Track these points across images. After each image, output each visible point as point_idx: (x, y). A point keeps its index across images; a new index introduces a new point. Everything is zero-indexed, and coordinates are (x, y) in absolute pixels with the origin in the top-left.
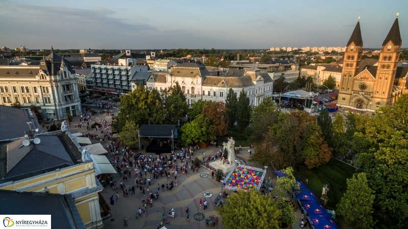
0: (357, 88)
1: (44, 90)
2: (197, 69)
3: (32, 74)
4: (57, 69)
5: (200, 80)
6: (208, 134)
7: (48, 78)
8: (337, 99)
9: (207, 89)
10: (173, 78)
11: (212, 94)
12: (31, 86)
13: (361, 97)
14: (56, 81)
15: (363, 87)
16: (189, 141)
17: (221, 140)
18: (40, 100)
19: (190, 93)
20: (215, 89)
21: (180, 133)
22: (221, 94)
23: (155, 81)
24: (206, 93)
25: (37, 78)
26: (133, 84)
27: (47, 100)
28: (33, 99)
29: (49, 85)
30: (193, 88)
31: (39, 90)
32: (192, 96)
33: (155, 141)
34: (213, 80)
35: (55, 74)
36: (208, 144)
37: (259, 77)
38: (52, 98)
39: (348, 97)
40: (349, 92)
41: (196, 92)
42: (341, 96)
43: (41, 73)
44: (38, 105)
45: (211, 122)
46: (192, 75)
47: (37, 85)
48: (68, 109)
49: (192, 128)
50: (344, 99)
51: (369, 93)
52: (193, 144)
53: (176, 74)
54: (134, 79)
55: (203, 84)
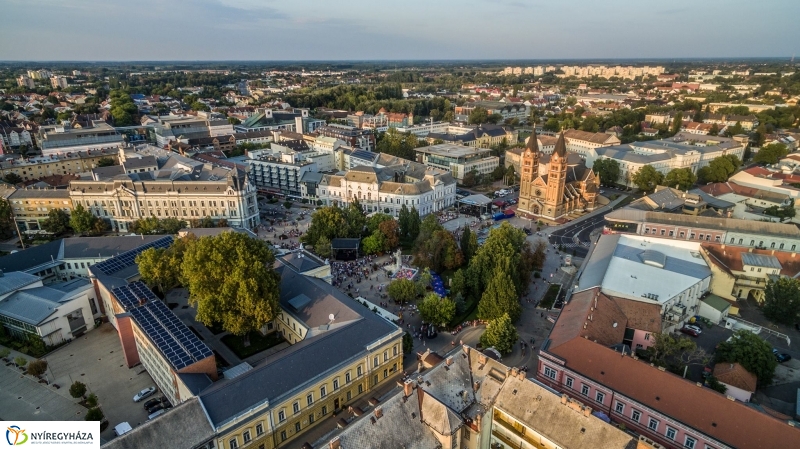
0: (534, 194)
1: (231, 204)
2: (373, 175)
3: (220, 189)
4: (242, 184)
5: (376, 186)
6: (383, 245)
7: (236, 194)
8: (517, 202)
9: (383, 196)
10: (349, 183)
11: (389, 200)
12: (218, 200)
13: (537, 203)
14: (242, 196)
15: (538, 193)
16: (369, 251)
17: (393, 249)
18: (227, 213)
19: (367, 198)
20: (392, 196)
21: (361, 245)
22: (398, 202)
23: (328, 184)
24: (383, 199)
25: (225, 194)
26: (302, 186)
27: (233, 213)
28: (220, 213)
29: (236, 200)
30: (369, 194)
31: (226, 204)
32: (369, 202)
33: (341, 252)
34: (390, 186)
35: (241, 189)
36: (384, 253)
37: (438, 181)
38: (238, 211)
39: (526, 202)
40: (527, 197)
41: (373, 198)
42: (521, 200)
43: (230, 188)
44: (224, 218)
45: (386, 236)
46: (368, 181)
47: (225, 200)
48: (250, 220)
49: (371, 242)
50: (524, 203)
51: (543, 200)
52: (372, 254)
53: (351, 178)
54: (305, 180)
55: (380, 190)
